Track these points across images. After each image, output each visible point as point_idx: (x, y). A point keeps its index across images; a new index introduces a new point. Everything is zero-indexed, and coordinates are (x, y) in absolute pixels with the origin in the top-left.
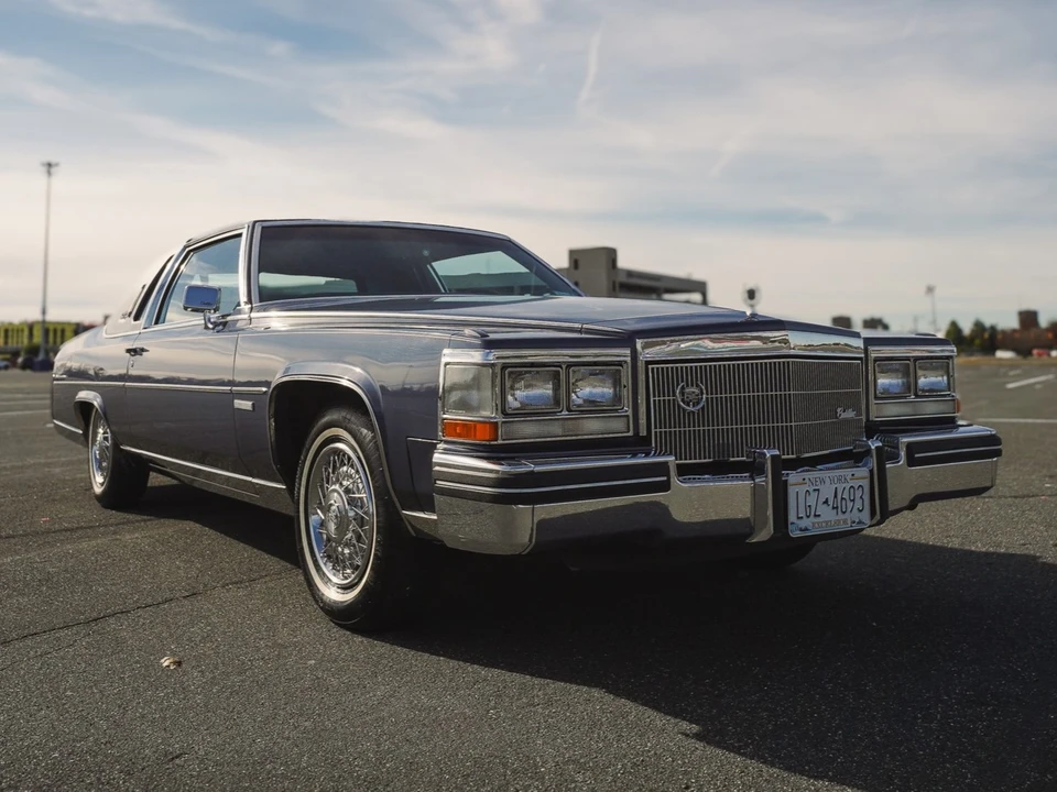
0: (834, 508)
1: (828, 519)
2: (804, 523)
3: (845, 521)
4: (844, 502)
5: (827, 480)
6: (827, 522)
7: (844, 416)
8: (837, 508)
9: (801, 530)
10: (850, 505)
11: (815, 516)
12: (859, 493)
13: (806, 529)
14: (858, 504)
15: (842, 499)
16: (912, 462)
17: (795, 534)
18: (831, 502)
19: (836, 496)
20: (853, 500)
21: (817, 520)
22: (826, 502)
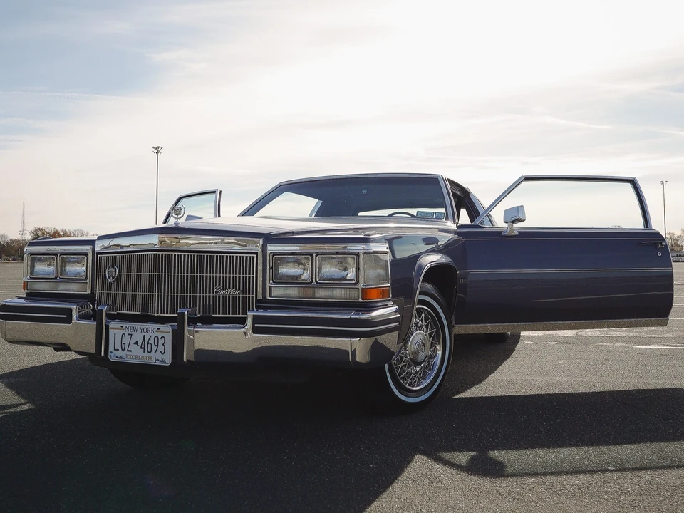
0: (141, 348)
1: (137, 355)
2: (119, 353)
3: (151, 358)
4: (149, 346)
5: (139, 330)
6: (136, 356)
7: (221, 292)
8: (144, 348)
9: (117, 357)
10: (154, 348)
11: (128, 350)
12: (161, 341)
13: (121, 358)
14: (161, 348)
15: (148, 343)
16: (255, 330)
17: (112, 359)
18: (140, 343)
19: (144, 340)
20: (157, 345)
21: (129, 353)
22: (136, 343)
